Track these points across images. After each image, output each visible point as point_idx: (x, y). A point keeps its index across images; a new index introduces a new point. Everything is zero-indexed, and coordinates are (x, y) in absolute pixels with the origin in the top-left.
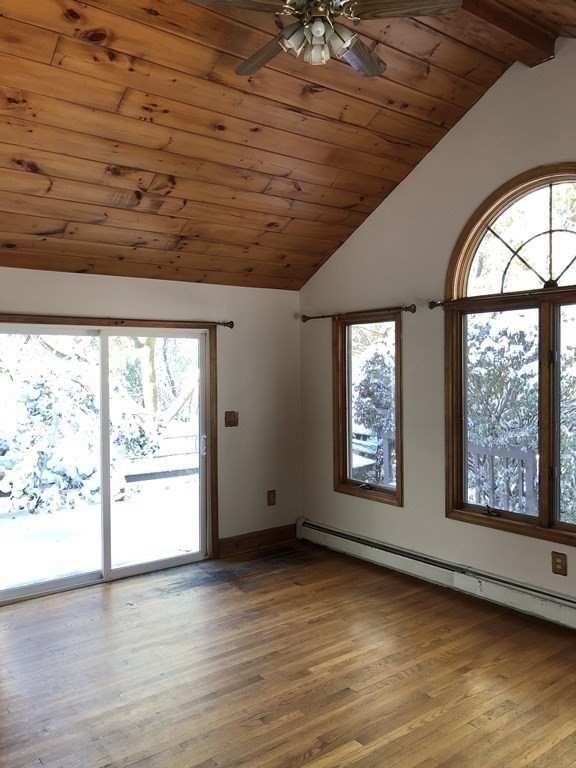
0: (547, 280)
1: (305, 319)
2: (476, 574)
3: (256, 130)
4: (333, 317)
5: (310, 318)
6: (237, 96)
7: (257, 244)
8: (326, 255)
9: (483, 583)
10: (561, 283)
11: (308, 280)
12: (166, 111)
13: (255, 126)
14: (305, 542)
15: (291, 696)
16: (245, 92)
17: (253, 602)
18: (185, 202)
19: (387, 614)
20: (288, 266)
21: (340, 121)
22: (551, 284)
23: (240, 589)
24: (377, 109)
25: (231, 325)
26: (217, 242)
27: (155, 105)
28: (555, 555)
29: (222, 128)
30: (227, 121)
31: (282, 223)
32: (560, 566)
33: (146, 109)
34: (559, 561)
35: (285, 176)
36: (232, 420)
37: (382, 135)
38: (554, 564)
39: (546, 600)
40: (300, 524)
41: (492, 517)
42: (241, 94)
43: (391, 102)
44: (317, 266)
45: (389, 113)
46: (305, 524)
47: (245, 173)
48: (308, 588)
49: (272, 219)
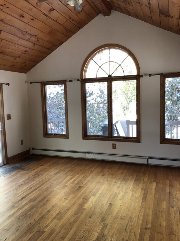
0: (109, 74)
1: (31, 83)
2: (92, 153)
3: (33, 19)
4: (41, 83)
5: (32, 83)
6: (31, 7)
7: (19, 57)
8: (37, 62)
9: (95, 155)
10: (112, 76)
11: (30, 70)
12: (8, 8)
13: (33, 18)
14: (33, 155)
15: (67, 192)
16: (34, 7)
17: (32, 173)
18: (2, 40)
19: (74, 168)
20: (26, 65)
21: (56, 21)
22: (110, 76)
23: (25, 170)
24: (66, 20)
25: (8, 84)
26: (7, 55)
27: (5, 5)
28: (113, 144)
29: (23, 17)
30: (25, 15)
31: (29, 51)
32: (114, 147)
33: (2, 6)
34: (114, 146)
35: (35, 36)
36: (9, 117)
37: (65, 28)
38: (113, 146)
39: (112, 156)
40: (31, 149)
41: (96, 138)
42: (33, 7)
43: (70, 18)
44: (34, 66)
45: (69, 21)
46: (33, 149)
47: (24, 33)
48: (46, 166)
49: (27, 49)
